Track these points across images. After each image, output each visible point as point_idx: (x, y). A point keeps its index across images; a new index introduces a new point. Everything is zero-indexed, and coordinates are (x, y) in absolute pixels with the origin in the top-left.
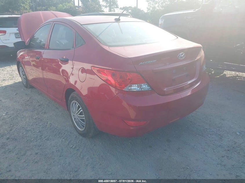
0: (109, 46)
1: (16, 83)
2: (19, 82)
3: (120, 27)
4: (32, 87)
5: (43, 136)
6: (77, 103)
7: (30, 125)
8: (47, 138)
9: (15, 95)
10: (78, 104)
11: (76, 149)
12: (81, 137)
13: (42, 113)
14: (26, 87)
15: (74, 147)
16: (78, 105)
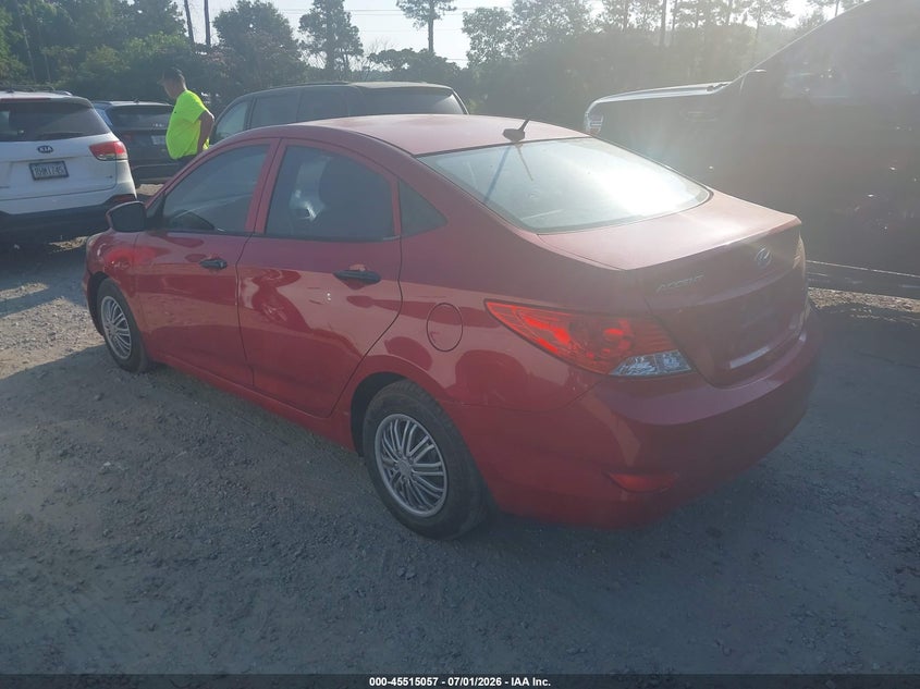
0: (538, 231)
1: (78, 353)
2: (89, 352)
3: (523, 161)
4: (155, 367)
5: (281, 546)
6: (409, 420)
7: (213, 510)
8: (302, 552)
9: (99, 399)
10: (412, 425)
11: (422, 583)
12: (419, 540)
13: (236, 464)
14: (130, 367)
15: (410, 575)
16: (415, 426)
